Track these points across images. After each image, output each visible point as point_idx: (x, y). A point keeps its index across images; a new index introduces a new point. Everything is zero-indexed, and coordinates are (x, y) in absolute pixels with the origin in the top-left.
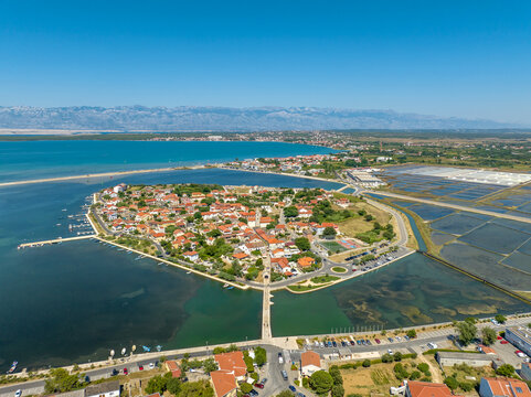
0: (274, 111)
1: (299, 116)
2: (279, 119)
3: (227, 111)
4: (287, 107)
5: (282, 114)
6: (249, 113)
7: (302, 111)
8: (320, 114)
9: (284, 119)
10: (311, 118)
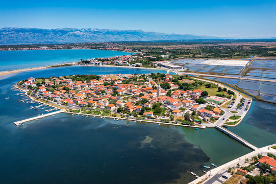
0: (72, 31)
1: (88, 34)
2: (76, 36)
3: (40, 31)
4: (80, 29)
5: (77, 33)
6: (55, 32)
7: (89, 31)
8: (100, 32)
9: (78, 36)
10: (96, 35)
